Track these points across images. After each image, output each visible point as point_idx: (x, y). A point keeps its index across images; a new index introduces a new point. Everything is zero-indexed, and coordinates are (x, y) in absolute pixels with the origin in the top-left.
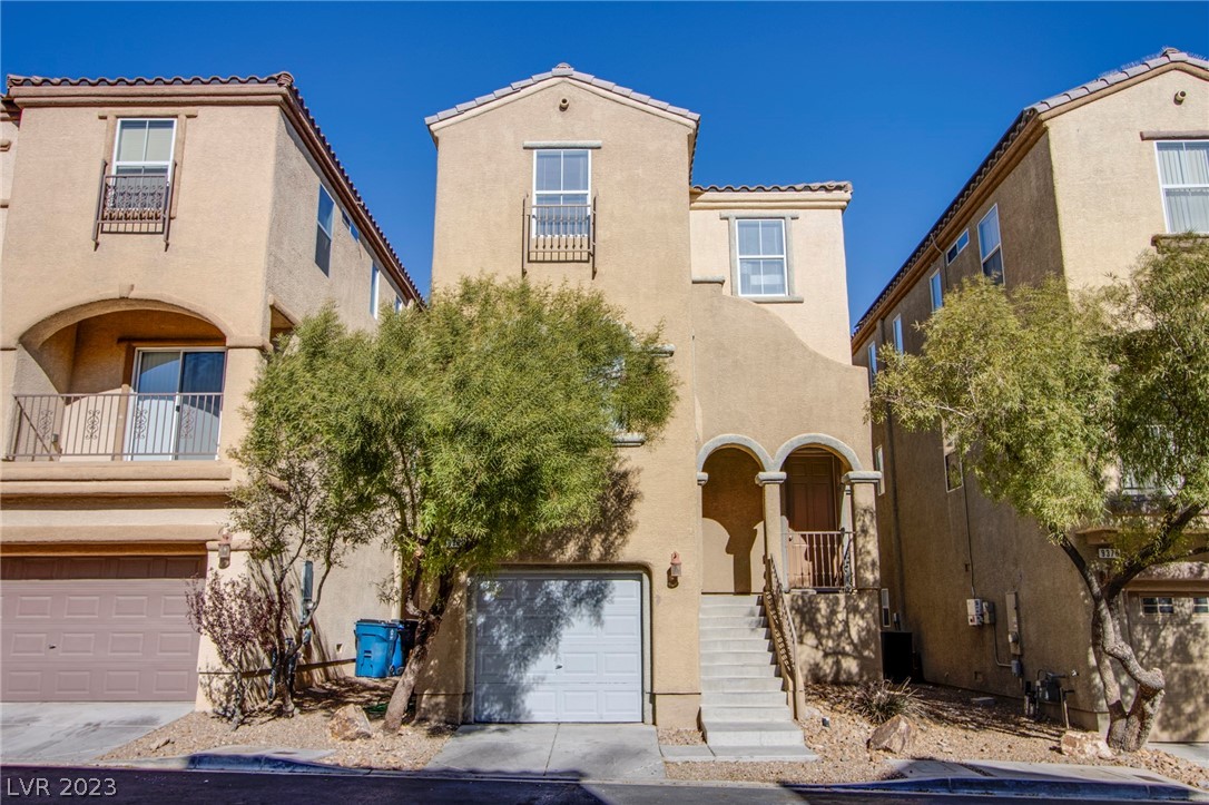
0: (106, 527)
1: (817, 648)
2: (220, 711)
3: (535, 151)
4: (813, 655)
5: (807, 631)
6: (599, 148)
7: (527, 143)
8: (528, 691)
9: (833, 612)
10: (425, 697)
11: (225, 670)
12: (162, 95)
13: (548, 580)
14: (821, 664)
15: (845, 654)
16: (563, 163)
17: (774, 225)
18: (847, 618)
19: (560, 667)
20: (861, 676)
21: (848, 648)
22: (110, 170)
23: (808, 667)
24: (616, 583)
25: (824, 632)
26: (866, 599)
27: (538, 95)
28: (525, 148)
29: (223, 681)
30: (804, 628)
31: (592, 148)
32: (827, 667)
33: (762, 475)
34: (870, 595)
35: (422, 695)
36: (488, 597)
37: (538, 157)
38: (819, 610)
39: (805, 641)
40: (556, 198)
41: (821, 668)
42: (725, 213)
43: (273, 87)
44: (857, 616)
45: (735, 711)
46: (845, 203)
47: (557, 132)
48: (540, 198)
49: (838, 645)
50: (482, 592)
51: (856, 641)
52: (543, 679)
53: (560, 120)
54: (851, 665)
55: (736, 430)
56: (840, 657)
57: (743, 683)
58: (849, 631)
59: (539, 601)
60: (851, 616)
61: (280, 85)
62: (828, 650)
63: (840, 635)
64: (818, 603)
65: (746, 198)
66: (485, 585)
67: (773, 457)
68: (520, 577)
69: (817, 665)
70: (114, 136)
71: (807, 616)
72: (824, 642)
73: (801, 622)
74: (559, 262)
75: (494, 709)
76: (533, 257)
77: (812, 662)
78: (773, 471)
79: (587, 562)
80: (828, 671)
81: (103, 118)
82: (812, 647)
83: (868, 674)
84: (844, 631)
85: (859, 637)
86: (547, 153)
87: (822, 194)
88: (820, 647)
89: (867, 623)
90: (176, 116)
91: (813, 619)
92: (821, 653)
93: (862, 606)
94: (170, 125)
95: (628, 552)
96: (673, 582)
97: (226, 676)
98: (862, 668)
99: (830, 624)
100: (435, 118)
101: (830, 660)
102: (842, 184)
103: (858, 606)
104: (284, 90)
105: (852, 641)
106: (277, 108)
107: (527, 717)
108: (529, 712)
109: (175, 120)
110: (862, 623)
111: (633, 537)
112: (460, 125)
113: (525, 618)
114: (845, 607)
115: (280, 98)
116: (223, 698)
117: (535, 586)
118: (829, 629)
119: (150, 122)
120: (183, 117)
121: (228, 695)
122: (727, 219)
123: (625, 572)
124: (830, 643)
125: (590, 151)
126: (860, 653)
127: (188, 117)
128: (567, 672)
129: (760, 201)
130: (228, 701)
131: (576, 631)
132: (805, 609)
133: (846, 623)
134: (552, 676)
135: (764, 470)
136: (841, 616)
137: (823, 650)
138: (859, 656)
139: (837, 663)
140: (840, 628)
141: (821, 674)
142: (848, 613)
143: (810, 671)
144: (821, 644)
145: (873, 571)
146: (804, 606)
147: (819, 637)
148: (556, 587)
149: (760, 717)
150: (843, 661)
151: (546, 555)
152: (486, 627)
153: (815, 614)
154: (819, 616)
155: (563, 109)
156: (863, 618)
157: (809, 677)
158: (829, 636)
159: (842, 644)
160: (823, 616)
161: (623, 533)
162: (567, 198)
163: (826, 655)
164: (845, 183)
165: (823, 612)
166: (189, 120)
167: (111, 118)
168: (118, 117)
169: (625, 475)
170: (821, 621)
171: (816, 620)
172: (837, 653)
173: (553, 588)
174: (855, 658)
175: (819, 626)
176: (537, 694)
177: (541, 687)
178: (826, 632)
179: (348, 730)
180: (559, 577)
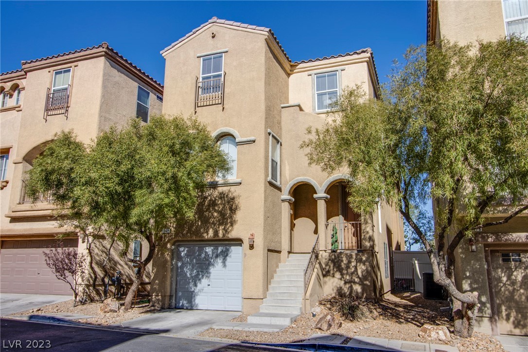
0: (48, 228)
1: (341, 279)
2: (81, 299)
3: (202, 58)
4: (339, 283)
5: (337, 271)
6: (227, 52)
7: (198, 55)
8: (197, 295)
9: (350, 262)
10: (154, 297)
11: (83, 283)
12: (66, 60)
13: (205, 247)
14: (343, 287)
15: (355, 283)
16: (212, 61)
17: (333, 75)
18: (356, 264)
19: (209, 285)
20: (363, 294)
21: (357, 280)
22: (51, 91)
23: (337, 289)
24: (232, 248)
25: (345, 272)
26: (366, 255)
27: (204, 33)
28: (198, 57)
29: (82, 288)
30: (335, 270)
31: (224, 52)
32: (346, 289)
33: (315, 196)
34: (368, 253)
35: (152, 296)
36: (183, 254)
37: (204, 60)
38: (342, 261)
39: (335, 276)
40: (209, 77)
41: (343, 289)
42: (310, 72)
43: (101, 49)
44: (361, 264)
45: (275, 307)
46: (368, 59)
47: (211, 48)
48: (204, 78)
49: (352, 278)
50: (180, 252)
51: (360, 276)
52: (203, 290)
53: (212, 42)
54: (358, 288)
55: (304, 175)
56: (352, 284)
57: (286, 294)
58: (357, 271)
59: (203, 255)
60: (358, 264)
61: (103, 48)
62: (346, 280)
63: (352, 273)
64: (342, 258)
65: (319, 64)
66: (181, 249)
67: (321, 187)
68: (195, 245)
69: (341, 288)
70: (53, 78)
71: (336, 263)
72: (345, 276)
73: (334, 266)
74: (210, 105)
75: (183, 302)
76: (199, 105)
77: (338, 286)
78: (321, 193)
79: (218, 238)
80: (346, 291)
81: (49, 72)
82: (339, 279)
83: (366, 293)
84: (354, 271)
85: (362, 275)
86: (206, 59)
87: (356, 56)
88: (343, 279)
89: (367, 267)
90: (71, 67)
91: (340, 266)
92: (343, 282)
93: (364, 259)
94: (69, 71)
95: (234, 234)
96: (252, 247)
97: (84, 286)
98: (363, 290)
99: (348, 267)
100: (164, 51)
101: (348, 286)
102: (365, 50)
103: (362, 259)
104: (104, 50)
105: (359, 276)
106: (104, 57)
107: (196, 306)
108: (197, 304)
109: (71, 68)
110: (364, 268)
111: (236, 227)
112: (174, 52)
113: (196, 263)
114: (355, 259)
115: (103, 53)
116: (82, 295)
117: (201, 250)
118: (347, 270)
119: (64, 71)
120: (73, 67)
121: (83, 293)
122: (311, 75)
123: (234, 243)
124: (348, 277)
125: (223, 54)
126: (362, 282)
127: (75, 66)
128: (212, 287)
129: (326, 64)
130: (84, 296)
131: (217, 269)
132: (336, 261)
133: (356, 267)
134: (206, 289)
135: (316, 194)
136: (353, 264)
137: (345, 281)
138: (361, 283)
139: (351, 287)
140: (353, 270)
141: (343, 292)
142: (357, 262)
143: (337, 290)
144: (344, 278)
145: (369, 241)
146: (335, 258)
147: (342, 274)
148: (209, 250)
149: (286, 311)
150: (354, 286)
151: (201, 236)
152: (182, 267)
153: (340, 263)
154: (342, 264)
155: (213, 37)
156: (364, 265)
157: (337, 293)
158: (347, 274)
159: (353, 278)
160: (344, 264)
161: (232, 225)
162: (214, 77)
163: (345, 283)
164: (366, 49)
165: (345, 262)
166: (76, 68)
167: (51, 72)
168: (54, 71)
169: (233, 199)
170: (343, 266)
171: (341, 266)
172: (351, 282)
173: (207, 250)
174: (360, 285)
175: (342, 269)
176: (201, 297)
177: (202, 294)
178: (346, 272)
179: (106, 308)
180: (210, 245)
